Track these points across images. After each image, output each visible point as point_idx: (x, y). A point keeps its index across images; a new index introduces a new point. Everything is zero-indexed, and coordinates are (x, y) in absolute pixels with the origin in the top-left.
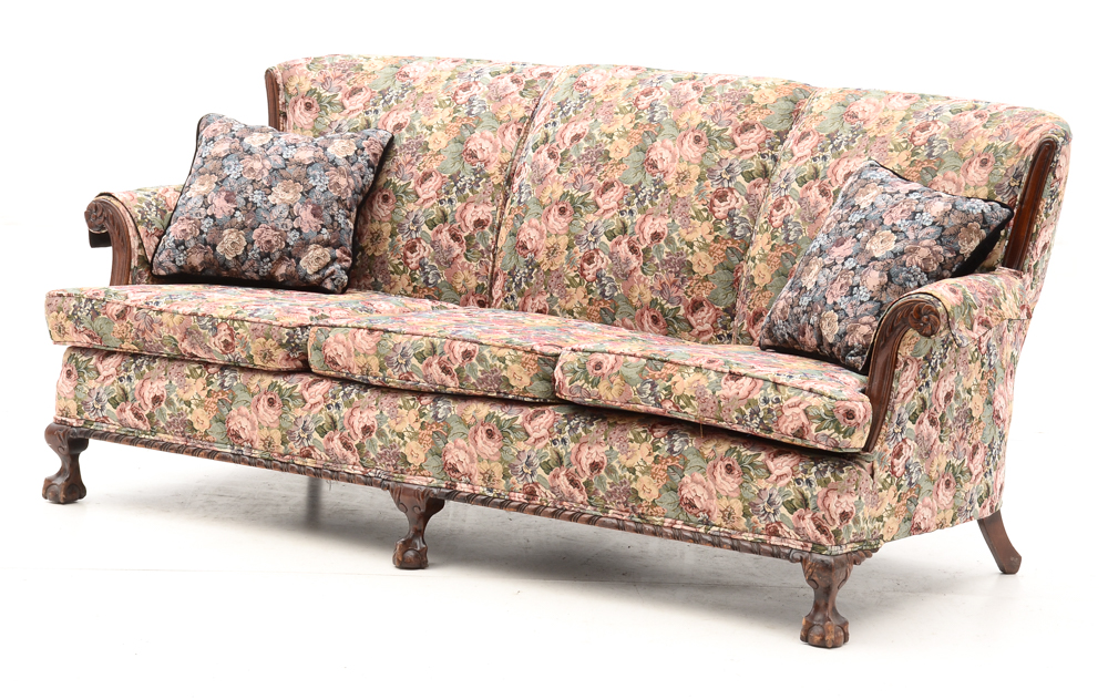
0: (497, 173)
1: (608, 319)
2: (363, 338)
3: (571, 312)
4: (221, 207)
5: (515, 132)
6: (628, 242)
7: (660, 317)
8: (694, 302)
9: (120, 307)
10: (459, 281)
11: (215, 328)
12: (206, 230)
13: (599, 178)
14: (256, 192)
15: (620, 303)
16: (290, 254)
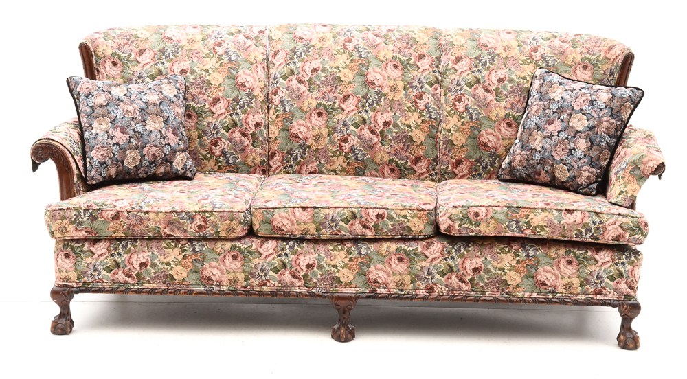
0: (260, 95)
1: (361, 173)
2: (301, 214)
3: (334, 171)
4: (120, 137)
5: (262, 69)
6: (369, 128)
7: (396, 168)
8: (416, 158)
9: (114, 213)
10: (249, 160)
12: (116, 153)
13: (339, 93)
14: (137, 125)
15: (368, 163)
16: (168, 160)
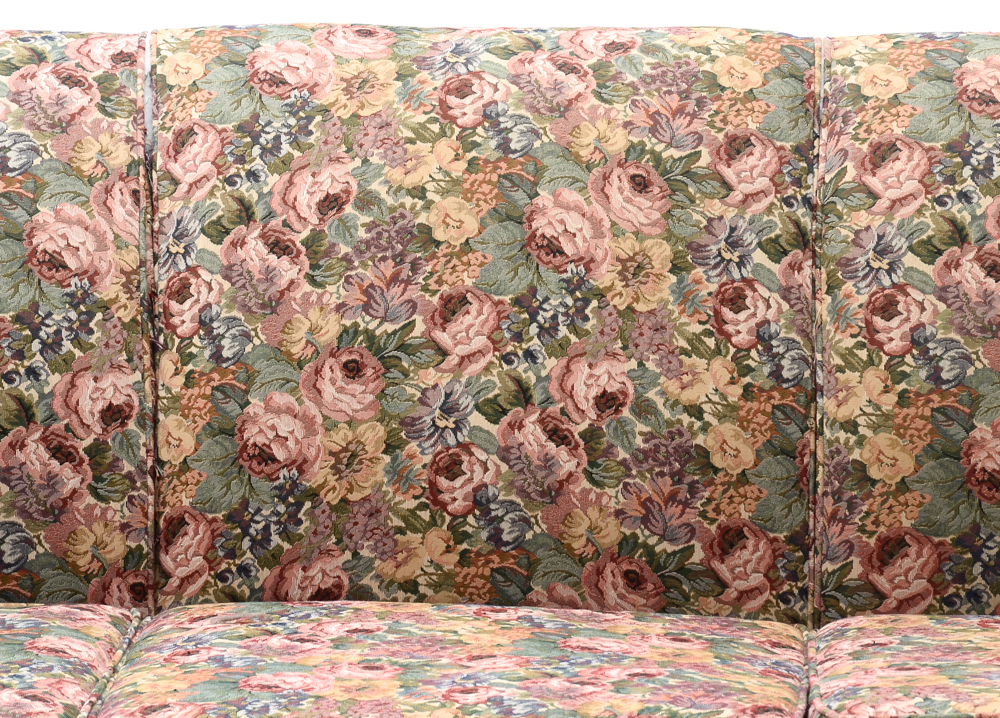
0: (123, 297)
1: (513, 590)
3: (410, 587)
5: (129, 199)
6: (541, 421)
7: (648, 572)
8: (724, 531)
10: (82, 548)
13: (425, 289)
15: (540, 553)
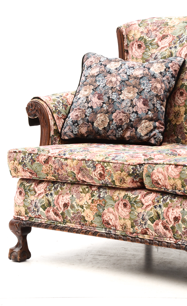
2: (172, 170)
4: (95, 102)
9: (45, 157)
11: (95, 167)
12: (88, 115)
14: (113, 94)
16: (132, 126)
